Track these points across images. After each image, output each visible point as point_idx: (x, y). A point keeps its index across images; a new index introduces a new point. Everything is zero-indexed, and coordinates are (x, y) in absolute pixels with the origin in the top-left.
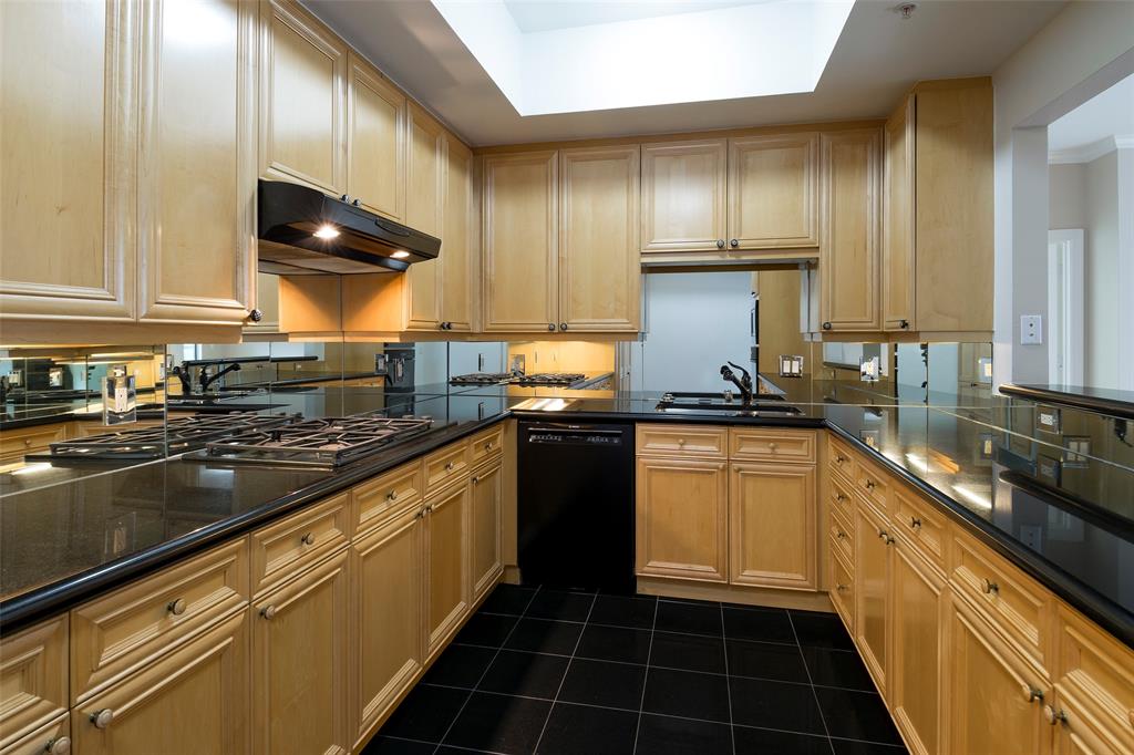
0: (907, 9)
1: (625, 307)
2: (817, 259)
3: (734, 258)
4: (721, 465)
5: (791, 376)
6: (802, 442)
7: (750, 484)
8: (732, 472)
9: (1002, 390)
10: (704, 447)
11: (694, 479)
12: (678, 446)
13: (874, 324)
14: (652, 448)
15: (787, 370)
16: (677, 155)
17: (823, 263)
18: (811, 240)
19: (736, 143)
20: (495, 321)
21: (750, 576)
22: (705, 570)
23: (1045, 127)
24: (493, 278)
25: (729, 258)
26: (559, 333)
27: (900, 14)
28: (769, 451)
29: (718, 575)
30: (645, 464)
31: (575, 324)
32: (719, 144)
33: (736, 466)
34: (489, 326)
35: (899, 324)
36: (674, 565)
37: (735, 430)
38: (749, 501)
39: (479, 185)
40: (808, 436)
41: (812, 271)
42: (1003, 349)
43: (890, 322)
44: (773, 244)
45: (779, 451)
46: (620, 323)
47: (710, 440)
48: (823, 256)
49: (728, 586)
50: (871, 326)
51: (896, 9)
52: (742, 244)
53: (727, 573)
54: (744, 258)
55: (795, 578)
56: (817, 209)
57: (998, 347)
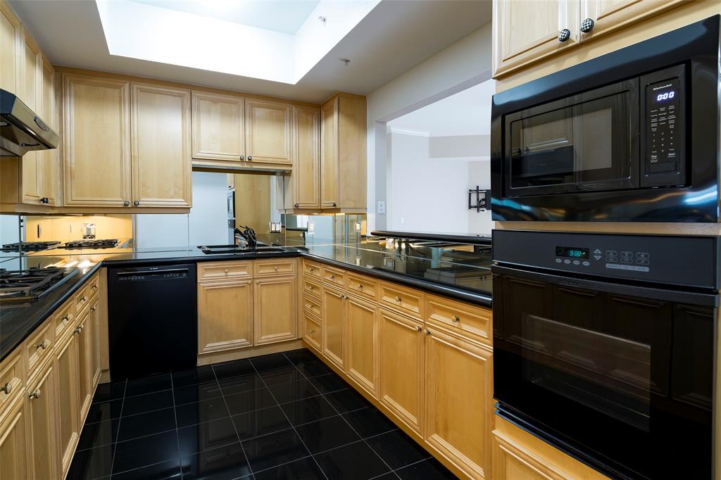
0: (347, 61)
1: (181, 192)
2: (291, 171)
3: (248, 166)
4: (249, 282)
5: (276, 232)
6: (289, 265)
7: (264, 290)
8: (255, 284)
9: (372, 234)
10: (240, 272)
11: (234, 292)
12: (224, 274)
13: (317, 205)
14: (207, 276)
15: (273, 229)
16: (215, 102)
17: (294, 173)
18: (288, 161)
19: (249, 101)
20: (75, 198)
21: (264, 339)
22: (241, 342)
23: (386, 123)
24: (73, 166)
25: (246, 166)
26: (132, 207)
27: (344, 62)
28: (274, 271)
29: (248, 343)
30: (204, 287)
31: (144, 201)
32: (240, 100)
33: (257, 281)
34: (70, 202)
35: (332, 205)
36: (222, 343)
37: (256, 262)
38: (264, 300)
39: (60, 94)
40: (293, 261)
41: (285, 177)
42: (371, 216)
43: (326, 203)
44: (269, 160)
45: (279, 270)
46: (179, 202)
47: (243, 268)
48: (294, 169)
49: (254, 347)
50: (316, 206)
51: (342, 60)
52: (254, 159)
53: (252, 340)
54: (254, 167)
55: (287, 335)
56: (291, 145)
57: (369, 216)
